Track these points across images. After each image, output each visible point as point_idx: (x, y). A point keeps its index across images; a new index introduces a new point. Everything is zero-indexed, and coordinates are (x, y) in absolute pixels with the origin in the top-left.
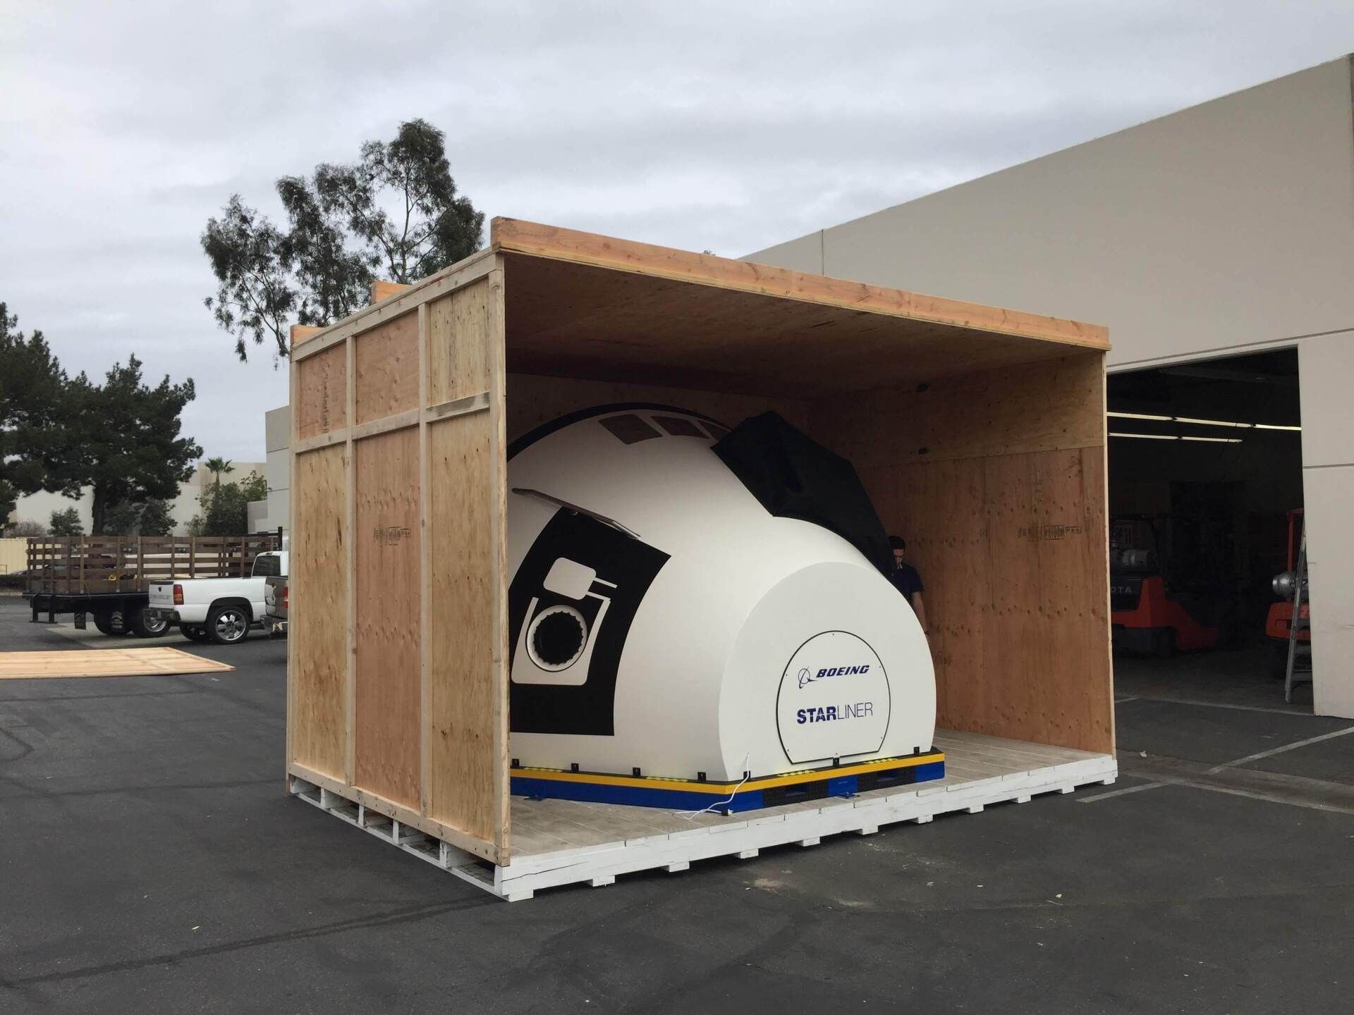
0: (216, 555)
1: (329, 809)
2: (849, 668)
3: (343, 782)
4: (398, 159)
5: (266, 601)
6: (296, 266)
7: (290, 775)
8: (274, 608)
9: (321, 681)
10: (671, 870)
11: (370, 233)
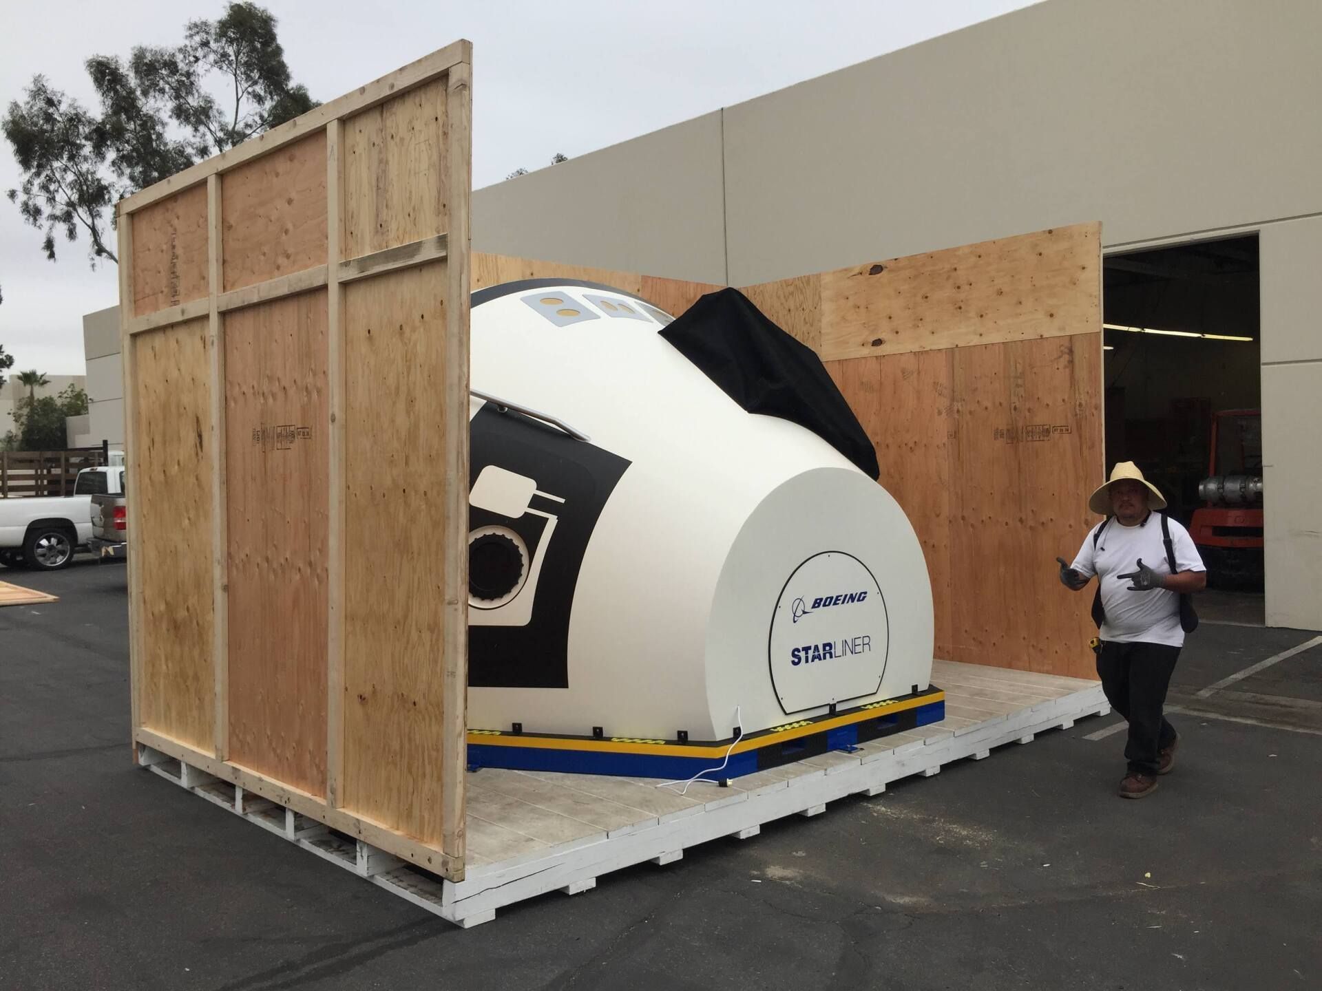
0: (32, 472)
1: (193, 788)
2: (846, 596)
3: (212, 755)
4: (227, 41)
5: (93, 522)
6: (111, 155)
7: (137, 743)
8: (103, 529)
9: (176, 626)
10: (662, 863)
11: (196, 122)
